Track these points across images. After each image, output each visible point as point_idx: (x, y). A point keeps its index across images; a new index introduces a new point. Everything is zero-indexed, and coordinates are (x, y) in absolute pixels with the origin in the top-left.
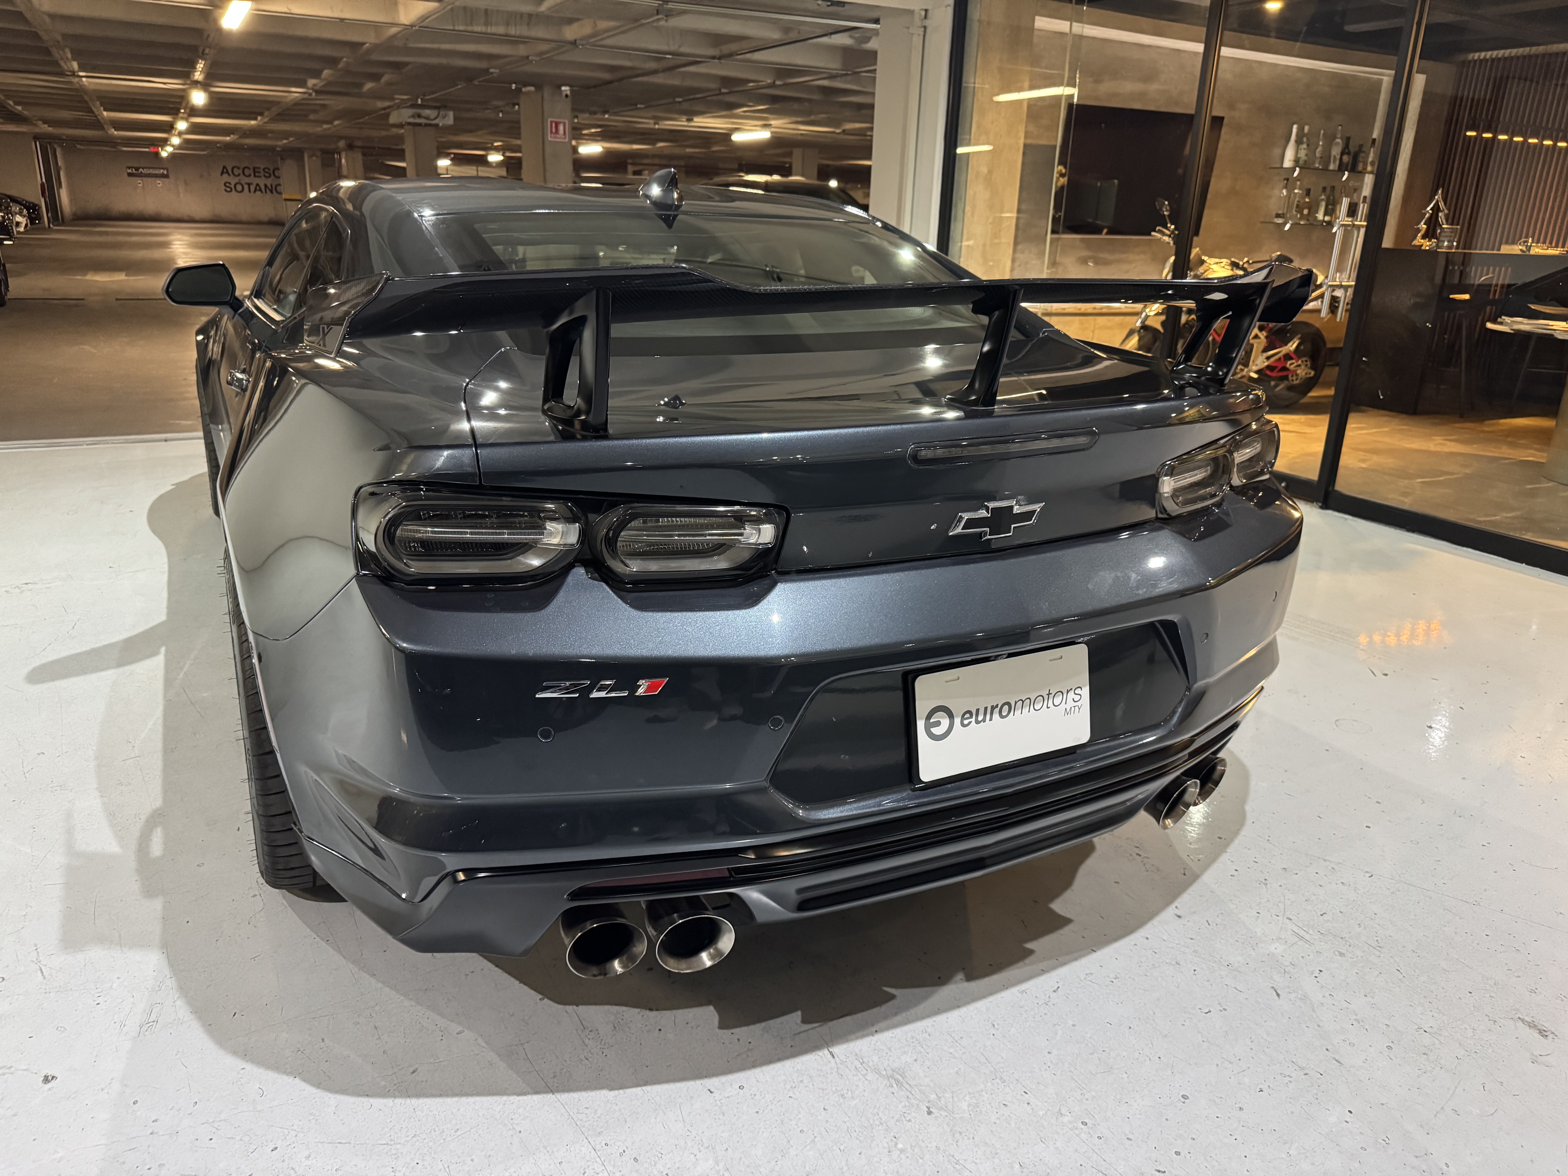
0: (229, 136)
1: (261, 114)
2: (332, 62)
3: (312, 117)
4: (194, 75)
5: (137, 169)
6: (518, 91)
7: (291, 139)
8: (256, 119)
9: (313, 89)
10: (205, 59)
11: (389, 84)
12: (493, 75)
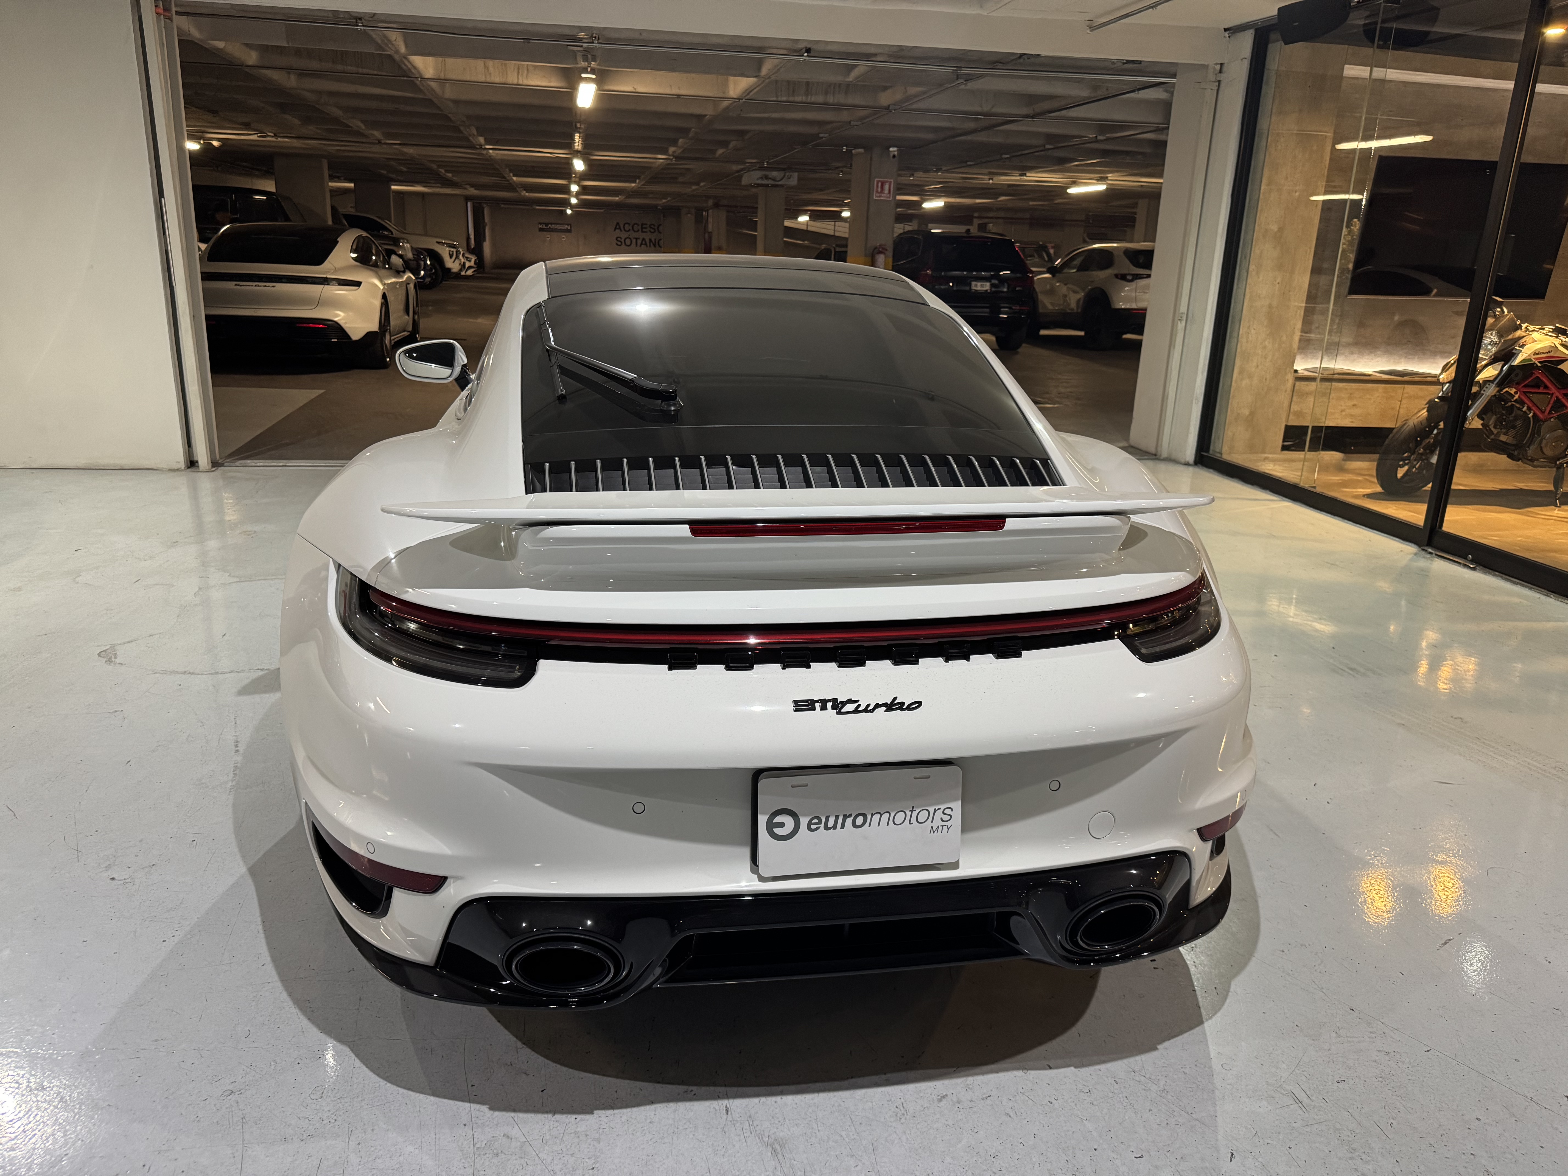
0: (618, 197)
1: (639, 178)
2: (684, 131)
4: (574, 146)
5: (546, 225)
6: (849, 152)
7: (669, 199)
8: (635, 182)
9: (673, 156)
10: (579, 133)
11: (737, 149)
12: (824, 139)
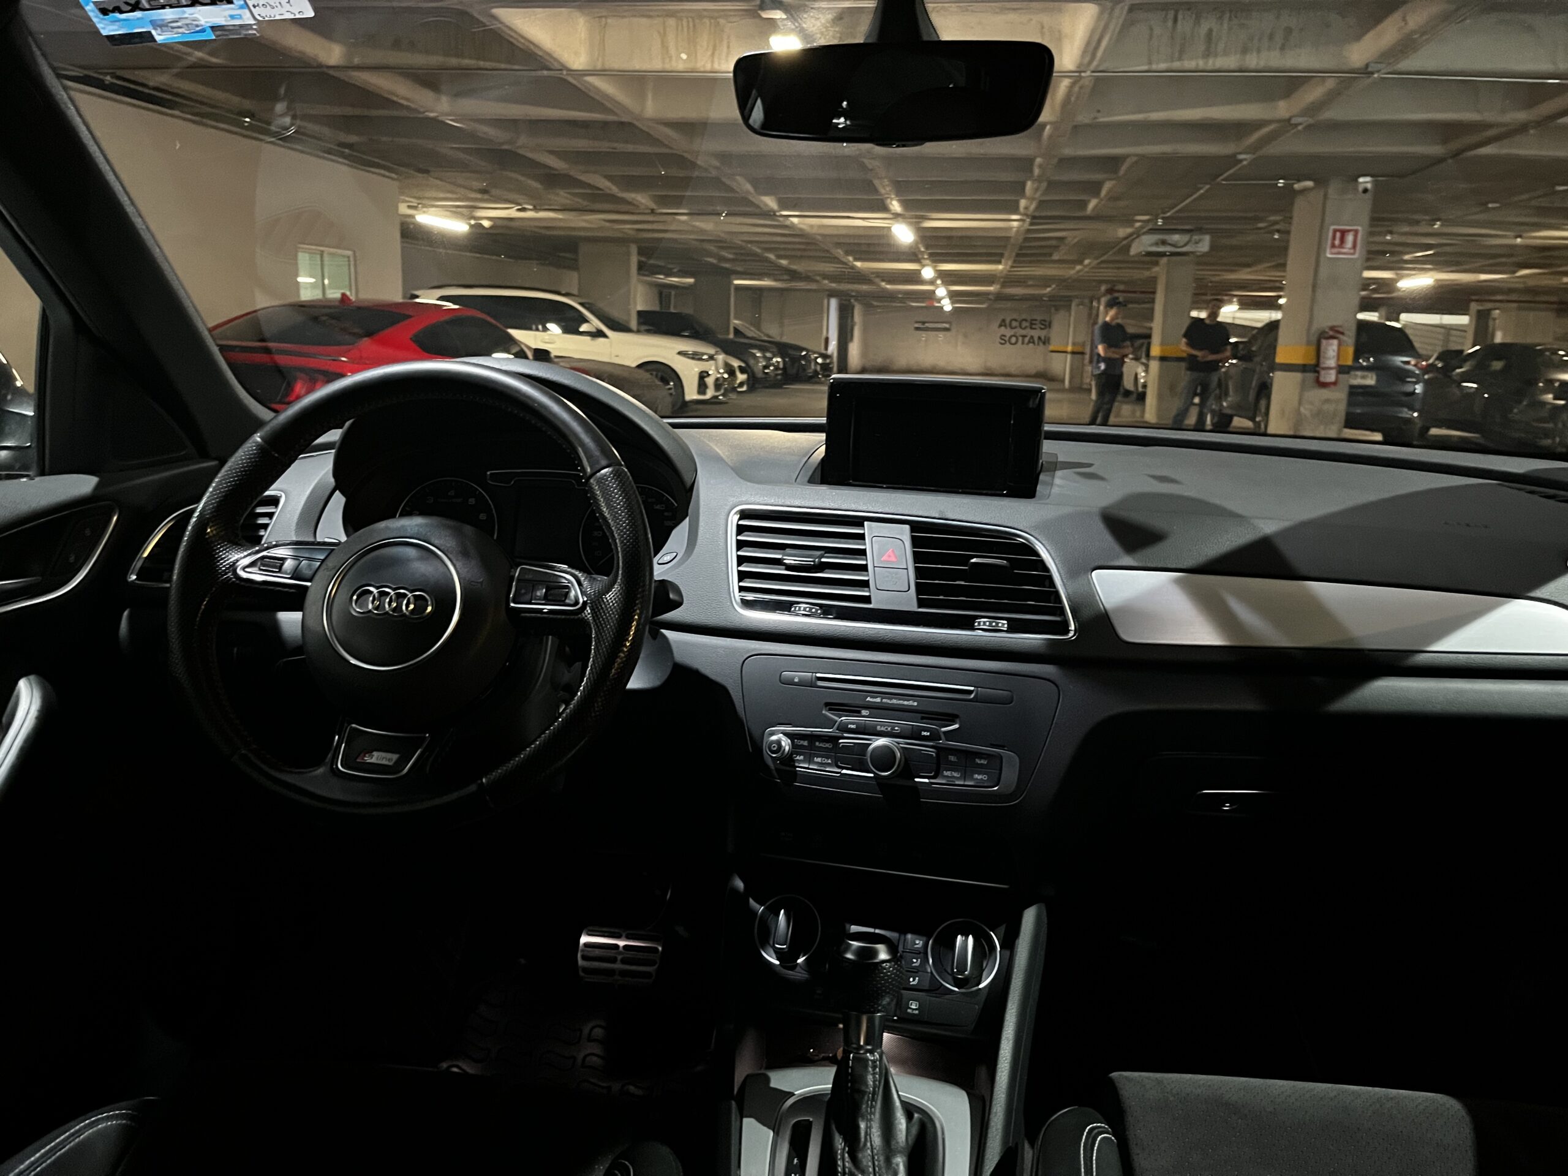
0: (991, 286)
1: (1002, 255)
3: (1056, 257)
4: (889, 207)
5: (924, 323)
6: (1288, 188)
7: (1054, 286)
8: (999, 262)
9: (1027, 214)
11: (1113, 198)
12: (1245, 163)
